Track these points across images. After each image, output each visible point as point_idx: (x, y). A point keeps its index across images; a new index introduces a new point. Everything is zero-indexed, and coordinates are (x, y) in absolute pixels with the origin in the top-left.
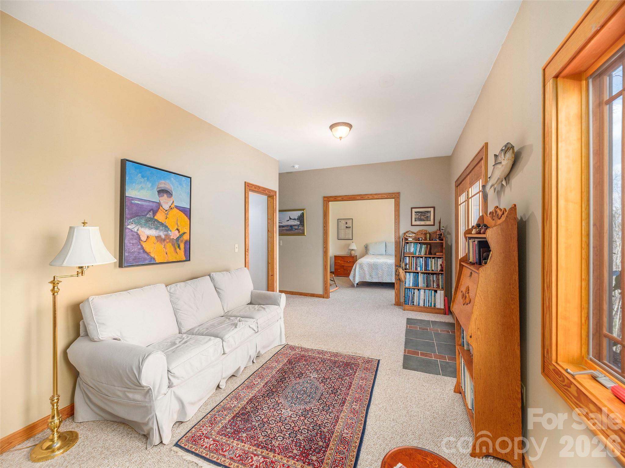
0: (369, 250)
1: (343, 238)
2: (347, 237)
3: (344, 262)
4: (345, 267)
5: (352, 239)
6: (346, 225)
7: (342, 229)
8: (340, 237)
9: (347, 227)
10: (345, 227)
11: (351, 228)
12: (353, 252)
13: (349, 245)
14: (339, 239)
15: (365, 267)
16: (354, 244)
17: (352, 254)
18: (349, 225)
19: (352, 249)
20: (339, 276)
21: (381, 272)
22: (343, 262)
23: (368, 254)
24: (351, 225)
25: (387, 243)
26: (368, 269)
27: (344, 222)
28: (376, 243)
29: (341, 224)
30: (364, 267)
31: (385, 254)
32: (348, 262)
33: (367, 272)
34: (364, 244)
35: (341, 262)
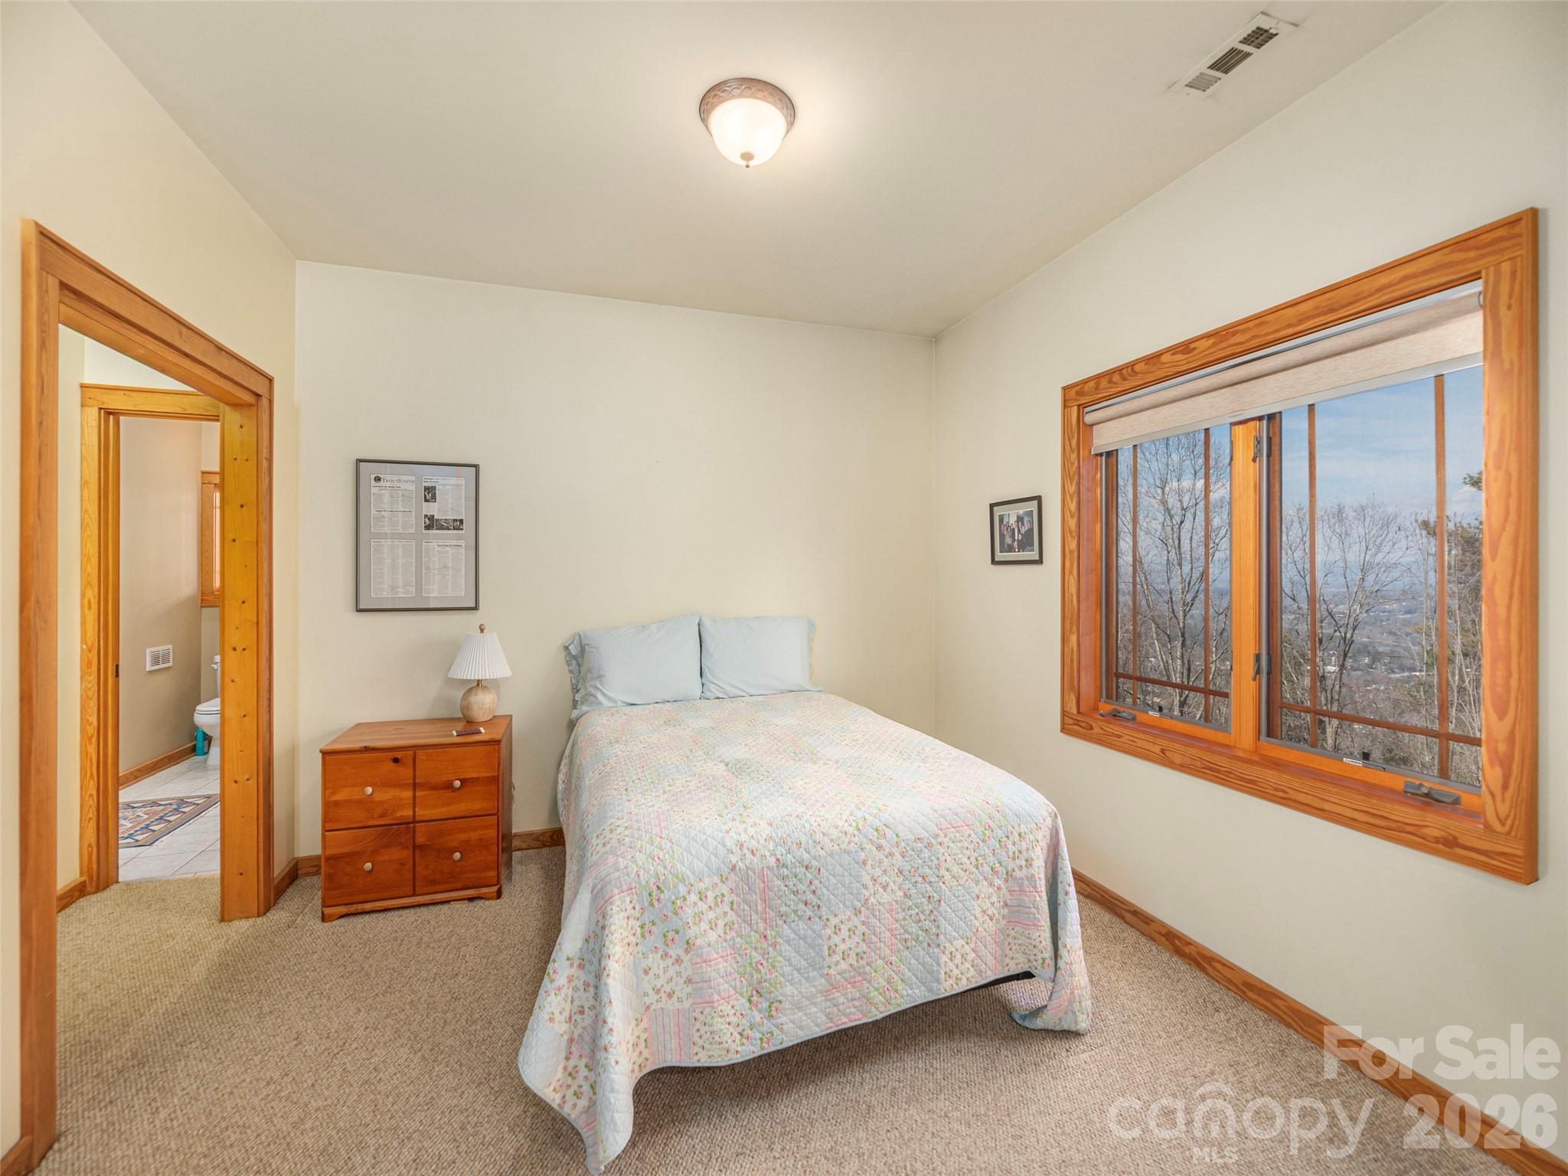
0: (600, 677)
1: (405, 594)
2: (435, 594)
3: (415, 786)
4: (421, 829)
5: (476, 608)
6: (432, 509)
7: (385, 536)
8: (379, 591)
9: (432, 523)
10: (412, 522)
11: (469, 525)
12: (484, 704)
13: (453, 650)
14: (362, 607)
15: (699, 916)
16: (491, 638)
17: (480, 715)
18: (451, 502)
19: (479, 682)
20: (368, 906)
21: (852, 931)
22: (407, 794)
23: (600, 703)
24: (465, 513)
25: (707, 622)
26: (729, 926)
27: (408, 483)
28: (644, 627)
29: (386, 499)
30: (689, 913)
31: (697, 691)
32: (449, 786)
33: (721, 969)
34: (562, 634)
35: (386, 795)
